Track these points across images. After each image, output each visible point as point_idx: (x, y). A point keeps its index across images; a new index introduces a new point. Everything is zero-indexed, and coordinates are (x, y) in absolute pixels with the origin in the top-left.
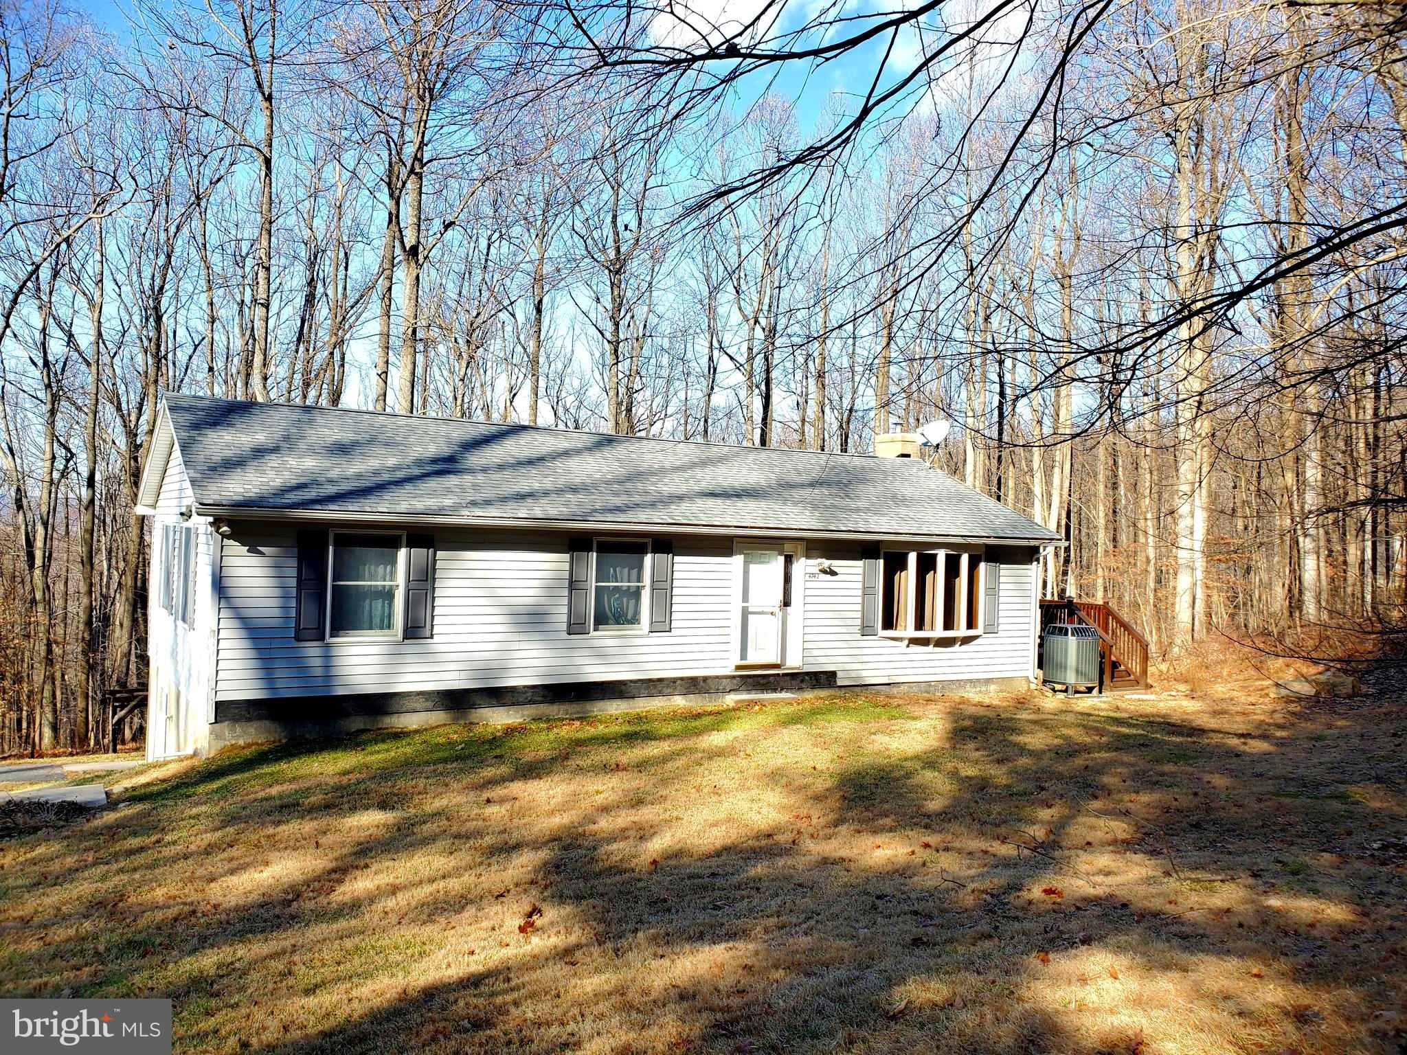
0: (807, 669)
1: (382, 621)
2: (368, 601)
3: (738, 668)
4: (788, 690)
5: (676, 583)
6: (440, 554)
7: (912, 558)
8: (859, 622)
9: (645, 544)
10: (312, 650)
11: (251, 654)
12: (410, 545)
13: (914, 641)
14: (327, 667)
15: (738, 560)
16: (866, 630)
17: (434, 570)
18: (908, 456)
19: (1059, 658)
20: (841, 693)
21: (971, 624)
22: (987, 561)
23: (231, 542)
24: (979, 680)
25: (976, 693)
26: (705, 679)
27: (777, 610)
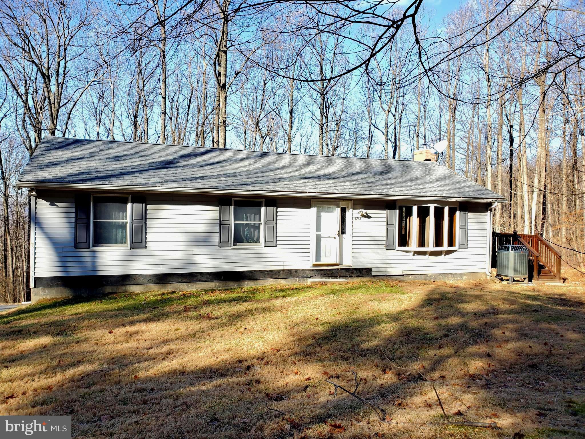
0: (354, 267)
1: (122, 239)
2: (114, 230)
3: (314, 265)
4: (344, 277)
5: (278, 222)
6: (149, 206)
7: (415, 209)
8: (385, 243)
9: (261, 202)
10: (85, 253)
11: (54, 254)
12: (133, 202)
13: (416, 253)
14: (94, 261)
15: (313, 211)
16: (389, 247)
17: (146, 214)
18: (430, 160)
19: (505, 263)
20: (373, 279)
21: (451, 243)
22: (460, 210)
23: (41, 200)
24: (456, 274)
25: (454, 280)
26: (296, 271)
27: (336, 236)
